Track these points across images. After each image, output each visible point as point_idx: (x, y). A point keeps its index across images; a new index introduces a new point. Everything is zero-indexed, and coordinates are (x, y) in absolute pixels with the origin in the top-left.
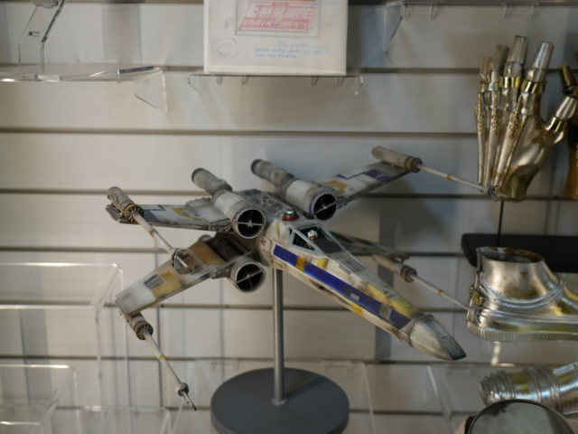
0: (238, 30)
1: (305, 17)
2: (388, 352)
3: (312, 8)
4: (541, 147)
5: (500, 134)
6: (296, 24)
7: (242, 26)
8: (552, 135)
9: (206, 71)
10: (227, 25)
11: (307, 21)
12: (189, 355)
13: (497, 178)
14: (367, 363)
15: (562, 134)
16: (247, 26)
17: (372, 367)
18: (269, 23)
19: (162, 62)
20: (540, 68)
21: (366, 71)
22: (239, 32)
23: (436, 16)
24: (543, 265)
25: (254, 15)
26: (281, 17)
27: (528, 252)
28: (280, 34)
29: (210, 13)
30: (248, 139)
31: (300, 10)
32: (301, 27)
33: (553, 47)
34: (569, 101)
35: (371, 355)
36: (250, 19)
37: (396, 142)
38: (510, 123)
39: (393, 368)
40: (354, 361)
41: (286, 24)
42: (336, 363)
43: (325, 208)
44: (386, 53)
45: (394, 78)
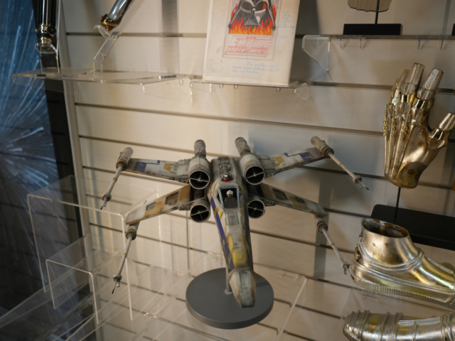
0: (224, 54)
1: (265, 46)
2: (323, 274)
3: (271, 40)
4: (426, 151)
5: (396, 136)
6: (260, 51)
7: (227, 52)
8: (435, 141)
9: (203, 80)
10: (218, 51)
11: (267, 49)
12: (203, 249)
13: (393, 169)
14: (308, 277)
15: (444, 142)
16: (230, 51)
17: (311, 281)
18: (243, 50)
19: (190, 73)
20: (430, 88)
21: (315, 84)
22: (225, 56)
23: (364, 46)
24: (407, 240)
25: (234, 45)
26: (250, 46)
27: (402, 228)
28: (248, 57)
29: (209, 43)
30: (238, 124)
31: (263, 41)
32: (262, 53)
33: (442, 73)
34: (451, 116)
35: (311, 273)
36: (232, 47)
37: (333, 134)
38: (402, 130)
39: (325, 285)
40: (301, 275)
41: (253, 50)
42: (288, 274)
43: (255, 175)
44: (328, 72)
45: (333, 89)
